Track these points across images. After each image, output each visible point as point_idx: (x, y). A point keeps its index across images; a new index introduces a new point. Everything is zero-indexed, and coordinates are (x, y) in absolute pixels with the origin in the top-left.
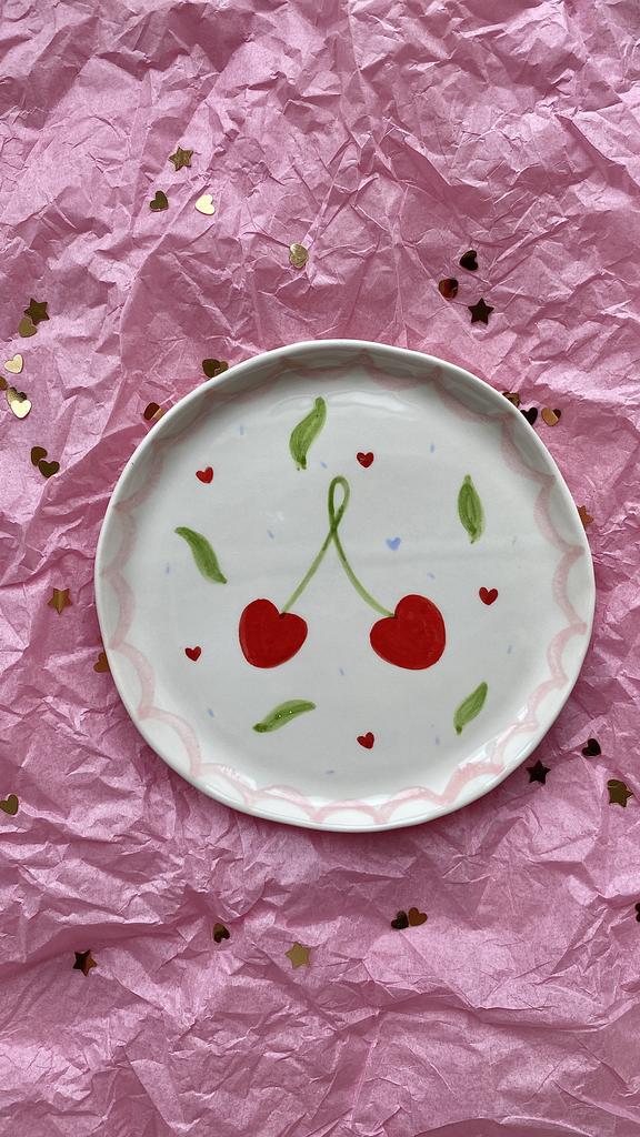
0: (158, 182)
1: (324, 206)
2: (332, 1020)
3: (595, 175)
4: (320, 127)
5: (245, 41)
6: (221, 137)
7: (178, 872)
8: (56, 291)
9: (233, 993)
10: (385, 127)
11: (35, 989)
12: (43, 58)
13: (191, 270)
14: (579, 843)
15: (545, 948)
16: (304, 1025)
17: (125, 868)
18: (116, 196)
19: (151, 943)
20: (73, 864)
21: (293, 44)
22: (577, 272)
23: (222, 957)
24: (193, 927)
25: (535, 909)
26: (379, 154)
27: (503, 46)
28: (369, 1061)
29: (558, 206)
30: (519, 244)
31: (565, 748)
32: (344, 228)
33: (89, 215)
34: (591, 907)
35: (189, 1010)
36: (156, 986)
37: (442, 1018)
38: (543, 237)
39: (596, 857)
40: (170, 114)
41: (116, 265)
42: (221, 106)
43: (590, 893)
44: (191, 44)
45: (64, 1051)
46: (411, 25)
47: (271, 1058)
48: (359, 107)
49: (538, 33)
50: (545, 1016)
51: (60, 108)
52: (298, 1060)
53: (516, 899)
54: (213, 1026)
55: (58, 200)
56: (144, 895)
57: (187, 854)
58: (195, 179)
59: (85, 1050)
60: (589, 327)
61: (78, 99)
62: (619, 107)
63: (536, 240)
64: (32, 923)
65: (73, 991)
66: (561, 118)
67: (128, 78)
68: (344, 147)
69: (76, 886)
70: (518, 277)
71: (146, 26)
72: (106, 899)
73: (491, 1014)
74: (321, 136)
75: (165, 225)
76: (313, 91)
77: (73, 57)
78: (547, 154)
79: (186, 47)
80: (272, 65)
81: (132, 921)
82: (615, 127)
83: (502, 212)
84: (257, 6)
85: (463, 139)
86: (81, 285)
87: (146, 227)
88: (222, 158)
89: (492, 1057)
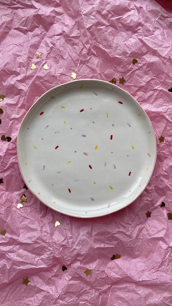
0: (32, 61)
1: (78, 65)
2: (98, 290)
3: (149, 53)
4: (76, 44)
5: (53, 24)
6: (49, 49)
7: (51, 252)
8: (5, 91)
9: (69, 286)
10: (93, 43)
11: (11, 291)
13: (44, 85)
14: (161, 232)
15: (155, 262)
16: (90, 292)
17: (36, 251)
18: (21, 65)
19: (44, 273)
20: (21, 251)
21: (67, 23)
23: (65, 275)
24: (56, 267)
25: (151, 251)
26: (92, 50)
27: (122, 21)
28: (109, 301)
29: (140, 61)
30: (131, 72)
31: (155, 206)
32: (85, 70)
33: (14, 70)
34: (167, 249)
35: (57, 292)
36: (47, 286)
37: (128, 285)
38: (137, 70)
39: (166, 235)
40: (35, 43)
41: (22, 84)
42: (48, 41)
43: (166, 245)
44: (39, 25)
46: (99, 17)
47: (82, 303)
48: (86, 38)
49: (131, 18)
50: (157, 281)
51: (4, 42)
52: (89, 303)
53: (146, 249)
54: (64, 296)
55: (5, 66)
56: (42, 259)
57: (53, 246)
58: (43, 60)
60: (151, 93)
61: (8, 40)
62: (154, 35)
63: (135, 70)
64: (10, 270)
65: (23, 290)
66: (139, 39)
67: (22, 34)
68: (83, 49)
69: (22, 257)
70: (131, 81)
71: (27, 20)
72: (31, 261)
73: (142, 282)
74: (76, 47)
75: (35, 73)
76: (73, 35)
77: (7, 29)
78: (137, 48)
79: (37, 25)
80: (61, 29)
81: (39, 267)
82: (153, 41)
83: (126, 64)
84: (56, 15)
85: (114, 45)
86: (12, 89)
87: (30, 73)
88: (49, 54)
89: (143, 295)
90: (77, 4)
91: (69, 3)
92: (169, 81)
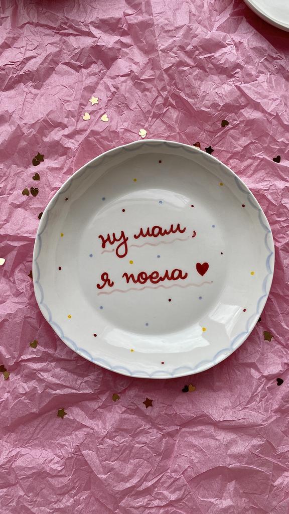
0: (86, 109)
2: (161, 430)
3: (249, 106)
4: (148, 90)
5: (117, 59)
6: (110, 94)
8: (46, 149)
9: (122, 420)
10: (172, 90)
11: (41, 426)
12: (41, 64)
13: (100, 143)
14: (254, 356)
15: (243, 396)
16: (150, 433)
17: (78, 371)
18: (70, 114)
19: (88, 403)
20: (58, 370)
21: (136, 60)
22: (244, 141)
23: (117, 407)
24: (105, 395)
25: (238, 382)
26: (170, 99)
27: (214, 61)
28: (176, 448)
29: (236, 118)
30: (222, 132)
32: (158, 126)
33: (59, 121)
34: (259, 379)
35: (105, 428)
36: (91, 421)
37: (204, 428)
38: (231, 129)
39: (260, 360)
40: (90, 85)
41: (71, 140)
42: (110, 83)
43: (259, 374)
44: (97, 60)
45: (53, 451)
46: (181, 54)
47: (137, 447)
48: (163, 83)
49: (227, 56)
50: (243, 422)
51: (47, 82)
52: (148, 447)
53: (230, 379)
54: (114, 434)
55: (47, 115)
56: (86, 382)
58: (100, 109)
59: (62, 450)
60: (249, 161)
61: (54, 79)
62: (257, 82)
63: (229, 130)
64: (41, 395)
65: (56, 426)
66: (236, 86)
67: (73, 71)
68: (157, 97)
69: (59, 379)
70: (222, 143)
71: (81, 53)
72: (71, 384)
73: (223, 423)
74: (147, 93)
75: (89, 126)
76: (144, 77)
77: (53, 64)
78: (232, 99)
79: (96, 61)
80: (129, 67)
81: (81, 392)
82: (256, 89)
83: (216, 120)
84: (122, 47)
85: (201, 94)
86: (57, 148)
87: (82, 126)
88: (111, 102)
89: (224, 442)
90: (153, 34)
91: (140, 32)
92: (275, 147)
